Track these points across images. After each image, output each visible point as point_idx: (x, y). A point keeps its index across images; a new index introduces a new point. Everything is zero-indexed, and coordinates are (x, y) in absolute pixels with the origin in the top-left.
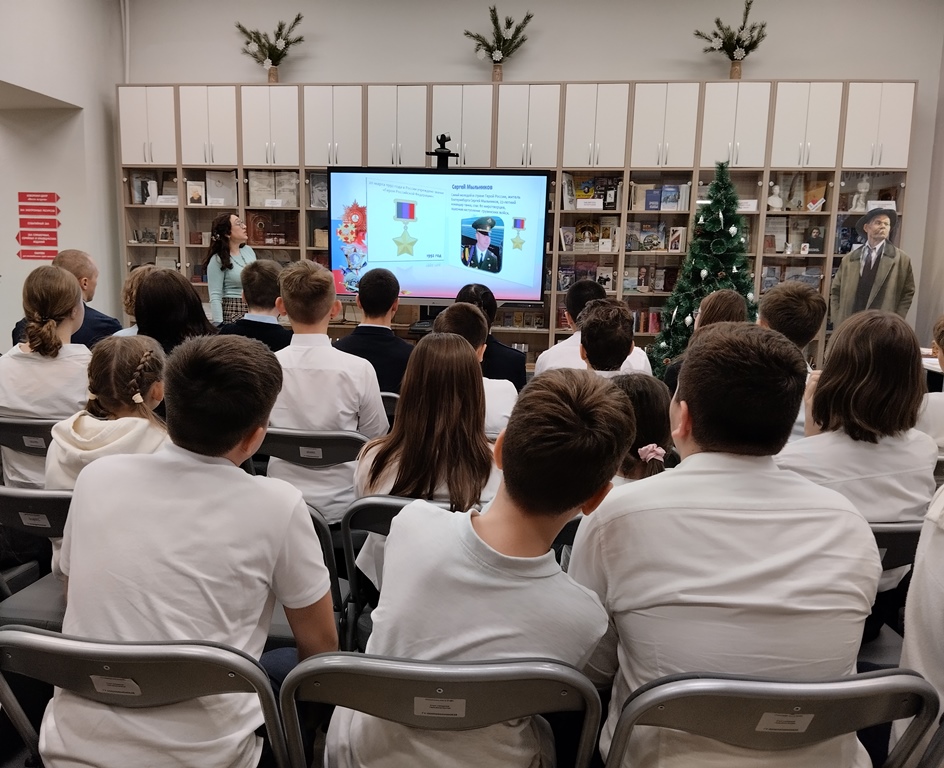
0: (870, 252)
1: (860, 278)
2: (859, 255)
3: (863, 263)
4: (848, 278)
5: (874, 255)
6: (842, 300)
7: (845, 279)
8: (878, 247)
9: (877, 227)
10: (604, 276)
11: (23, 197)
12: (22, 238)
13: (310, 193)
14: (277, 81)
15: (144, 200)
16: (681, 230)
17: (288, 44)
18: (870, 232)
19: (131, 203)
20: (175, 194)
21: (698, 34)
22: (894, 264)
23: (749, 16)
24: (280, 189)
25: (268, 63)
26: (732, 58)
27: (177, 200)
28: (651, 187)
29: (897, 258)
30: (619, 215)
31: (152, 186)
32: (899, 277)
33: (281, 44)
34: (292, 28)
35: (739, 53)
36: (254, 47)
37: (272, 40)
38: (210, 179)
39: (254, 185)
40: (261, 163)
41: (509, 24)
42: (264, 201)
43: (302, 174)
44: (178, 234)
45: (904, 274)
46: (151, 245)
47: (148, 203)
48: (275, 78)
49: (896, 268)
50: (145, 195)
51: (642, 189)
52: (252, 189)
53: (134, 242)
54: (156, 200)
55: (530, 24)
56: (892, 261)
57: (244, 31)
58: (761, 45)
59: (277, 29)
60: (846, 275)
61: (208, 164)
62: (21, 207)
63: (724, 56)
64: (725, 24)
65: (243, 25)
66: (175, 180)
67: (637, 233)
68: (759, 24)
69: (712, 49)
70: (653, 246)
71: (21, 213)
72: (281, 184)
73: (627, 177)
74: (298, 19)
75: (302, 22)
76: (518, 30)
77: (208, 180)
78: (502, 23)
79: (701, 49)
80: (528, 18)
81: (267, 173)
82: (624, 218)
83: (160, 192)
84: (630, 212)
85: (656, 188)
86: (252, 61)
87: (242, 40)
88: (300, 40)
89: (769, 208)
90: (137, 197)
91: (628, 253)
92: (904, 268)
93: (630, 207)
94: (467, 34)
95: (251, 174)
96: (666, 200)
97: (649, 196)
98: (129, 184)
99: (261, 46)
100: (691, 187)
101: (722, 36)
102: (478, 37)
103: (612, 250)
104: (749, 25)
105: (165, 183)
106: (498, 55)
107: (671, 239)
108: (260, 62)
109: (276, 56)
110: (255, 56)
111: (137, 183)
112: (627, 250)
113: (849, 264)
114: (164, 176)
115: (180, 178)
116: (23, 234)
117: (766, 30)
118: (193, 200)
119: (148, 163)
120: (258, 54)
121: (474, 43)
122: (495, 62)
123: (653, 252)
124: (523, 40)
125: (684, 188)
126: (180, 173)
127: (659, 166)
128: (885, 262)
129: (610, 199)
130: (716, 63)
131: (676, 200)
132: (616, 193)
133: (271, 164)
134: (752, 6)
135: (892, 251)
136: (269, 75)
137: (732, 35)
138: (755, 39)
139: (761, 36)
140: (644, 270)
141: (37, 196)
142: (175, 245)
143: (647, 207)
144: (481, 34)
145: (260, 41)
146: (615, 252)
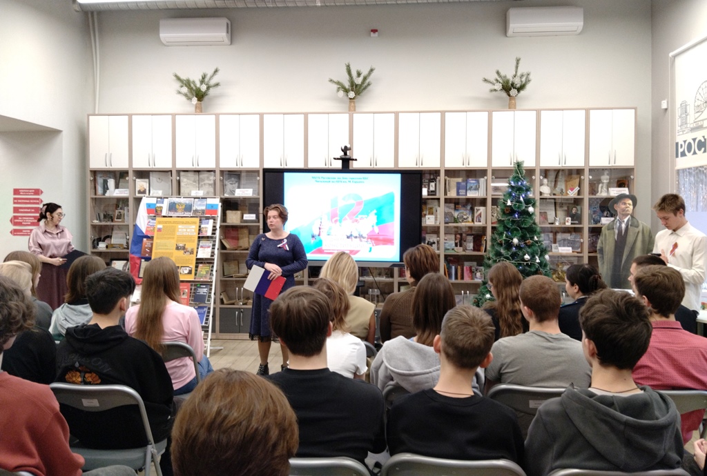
0: (620, 223)
1: (616, 242)
2: (613, 226)
3: (616, 231)
4: (607, 242)
5: (624, 226)
6: (605, 257)
7: (605, 243)
8: (626, 220)
9: (623, 206)
10: (431, 241)
11: (16, 192)
12: (14, 221)
13: (223, 186)
14: (201, 112)
15: (105, 192)
16: (482, 209)
17: (208, 88)
18: (618, 210)
19: (96, 194)
20: (128, 188)
21: (485, 80)
22: (639, 232)
23: (519, 68)
24: (203, 183)
25: (195, 100)
26: (509, 95)
27: (128, 192)
28: (460, 180)
29: (641, 228)
30: (439, 199)
31: (111, 183)
32: (643, 241)
33: (204, 88)
34: (212, 77)
35: (513, 92)
36: (185, 90)
37: (198, 84)
38: (153, 178)
39: (184, 181)
40: (188, 166)
41: (359, 74)
42: (190, 192)
43: (218, 173)
44: (128, 216)
45: (647, 238)
46: (109, 223)
47: (108, 194)
48: (200, 110)
49: (640, 235)
50: (105, 188)
51: (454, 181)
52: (182, 184)
53: (96, 222)
54: (114, 192)
55: (373, 74)
56: (637, 230)
57: (178, 78)
58: (528, 87)
59: (201, 78)
60: (605, 239)
61: (152, 167)
62: (15, 199)
63: (504, 94)
64: (503, 74)
65: (179, 75)
66: (127, 178)
67: (453, 211)
68: (525, 73)
69: (495, 90)
70: (464, 220)
71: (14, 203)
72: (203, 180)
73: (442, 173)
74: (216, 71)
75: (219, 74)
76: (365, 79)
77: (151, 178)
78: (354, 74)
79: (488, 90)
80: (372, 70)
81: (193, 173)
82: (442, 201)
83: (117, 187)
84: (446, 197)
85: (463, 181)
86: (184, 99)
87: (177, 85)
88: (217, 85)
89: (541, 193)
90: (100, 190)
91: (447, 225)
92: (647, 235)
93: (446, 194)
94: (331, 81)
95: (182, 173)
96: (470, 189)
97: (459, 187)
98: (95, 180)
99: (190, 89)
100: (487, 180)
101: (501, 81)
102: (338, 83)
103: (435, 223)
104: (519, 74)
105: (121, 180)
106: (352, 94)
107: (476, 215)
108: (190, 99)
109: (200, 96)
110: (186, 95)
111: (100, 181)
112: (446, 223)
113: (607, 232)
114: (120, 176)
115: (131, 177)
116: (15, 217)
117: (531, 77)
118: (140, 192)
119: (108, 167)
120: (188, 94)
121: (335, 87)
122: (350, 99)
123: (463, 224)
124: (369, 85)
125: (482, 180)
126: (131, 173)
127: (464, 166)
128: (632, 231)
129: (432, 189)
130: (499, 98)
131: (477, 189)
132: (436, 184)
133: (196, 167)
134: (521, 62)
135: (636, 223)
136: (196, 108)
137: (508, 81)
138: (524, 82)
139: (528, 81)
140: (458, 236)
141: (27, 191)
142: (126, 223)
143: (458, 193)
144: (341, 81)
145: (190, 85)
146: (438, 224)
